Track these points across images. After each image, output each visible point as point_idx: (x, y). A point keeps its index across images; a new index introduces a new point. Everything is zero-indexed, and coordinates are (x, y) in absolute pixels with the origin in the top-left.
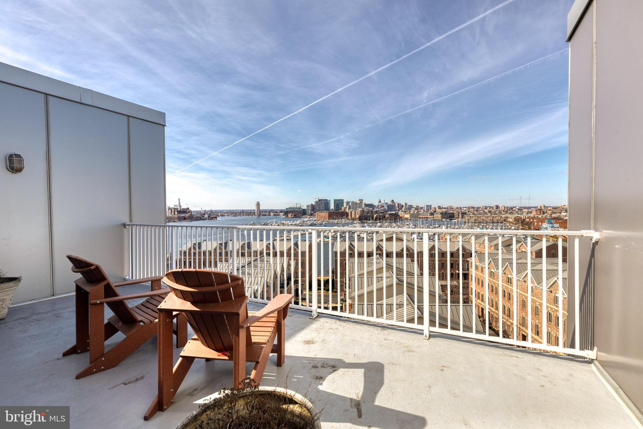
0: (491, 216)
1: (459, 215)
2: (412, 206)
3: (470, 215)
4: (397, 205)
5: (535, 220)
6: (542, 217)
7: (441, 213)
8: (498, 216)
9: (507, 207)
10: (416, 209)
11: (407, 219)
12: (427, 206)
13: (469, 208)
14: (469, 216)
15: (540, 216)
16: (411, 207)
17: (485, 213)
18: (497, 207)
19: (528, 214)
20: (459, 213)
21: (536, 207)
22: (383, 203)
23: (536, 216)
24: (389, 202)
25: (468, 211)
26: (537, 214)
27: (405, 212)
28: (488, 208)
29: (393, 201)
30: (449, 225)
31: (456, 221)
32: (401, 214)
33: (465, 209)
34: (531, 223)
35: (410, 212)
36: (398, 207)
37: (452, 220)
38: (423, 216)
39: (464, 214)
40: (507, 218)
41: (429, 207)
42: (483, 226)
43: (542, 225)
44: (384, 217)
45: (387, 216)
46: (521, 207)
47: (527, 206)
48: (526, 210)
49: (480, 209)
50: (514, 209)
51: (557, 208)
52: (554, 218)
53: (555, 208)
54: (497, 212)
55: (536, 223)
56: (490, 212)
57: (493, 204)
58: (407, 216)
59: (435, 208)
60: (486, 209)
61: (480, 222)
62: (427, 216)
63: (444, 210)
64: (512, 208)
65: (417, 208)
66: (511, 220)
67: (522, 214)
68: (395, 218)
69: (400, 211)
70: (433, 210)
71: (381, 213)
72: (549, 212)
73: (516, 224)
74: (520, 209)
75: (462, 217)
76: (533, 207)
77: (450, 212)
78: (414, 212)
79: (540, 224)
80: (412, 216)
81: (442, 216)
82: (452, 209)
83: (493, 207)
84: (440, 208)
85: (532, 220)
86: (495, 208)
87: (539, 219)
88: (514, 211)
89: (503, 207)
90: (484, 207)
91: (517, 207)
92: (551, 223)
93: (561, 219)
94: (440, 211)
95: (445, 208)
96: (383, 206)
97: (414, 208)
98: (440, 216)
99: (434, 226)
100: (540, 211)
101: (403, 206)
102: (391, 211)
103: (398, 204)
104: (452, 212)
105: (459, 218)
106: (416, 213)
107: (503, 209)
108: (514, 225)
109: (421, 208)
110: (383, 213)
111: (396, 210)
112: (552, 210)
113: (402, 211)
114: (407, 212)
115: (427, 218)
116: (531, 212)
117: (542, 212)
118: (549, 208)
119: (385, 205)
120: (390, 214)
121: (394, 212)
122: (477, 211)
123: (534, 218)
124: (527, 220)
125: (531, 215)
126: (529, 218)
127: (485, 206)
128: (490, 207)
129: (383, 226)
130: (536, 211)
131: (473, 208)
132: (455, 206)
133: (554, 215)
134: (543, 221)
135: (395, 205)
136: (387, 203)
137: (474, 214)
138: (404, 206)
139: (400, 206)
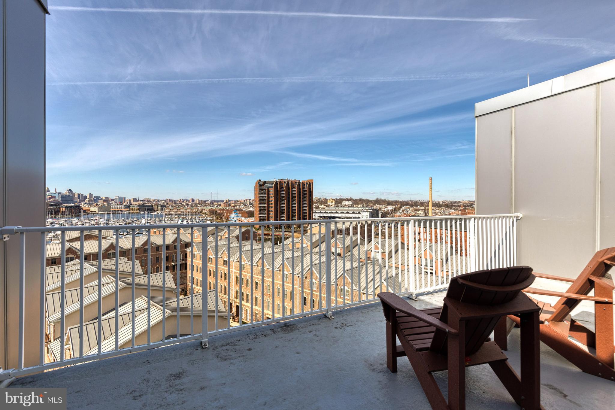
0: (189, 209)
1: (158, 208)
2: (100, 197)
3: (170, 208)
4: (76, 196)
5: (224, 212)
6: (229, 209)
7: (138, 206)
8: (196, 208)
9: (201, 201)
10: (105, 201)
11: (94, 212)
12: (120, 198)
13: (167, 200)
14: (168, 209)
15: (227, 208)
16: (97, 199)
17: (183, 206)
18: (193, 200)
19: (218, 206)
20: (158, 206)
21: (223, 201)
22: (54, 192)
23: (225, 208)
24: (64, 192)
25: (167, 204)
26: (225, 207)
27: (90, 204)
28: (185, 201)
29: (70, 190)
30: (149, 219)
31: (155, 213)
32: (83, 206)
33: (163, 202)
34: (222, 213)
35: (97, 204)
36: (79, 198)
37: (151, 212)
38: (117, 209)
39: (163, 207)
40: (203, 210)
41: (122, 199)
42: (183, 218)
43: (230, 215)
44: (58, 211)
45: (62, 209)
46: (212, 201)
47: (216, 199)
48: (216, 203)
49: (178, 202)
50: (207, 202)
51: (237, 202)
52: (237, 210)
53: (236, 202)
54: (194, 205)
55: (226, 214)
56: (187, 204)
57: (189, 198)
58: (95, 209)
59: (130, 200)
60: (183, 202)
61: (180, 214)
62: (121, 210)
63: (141, 202)
64: (205, 202)
65: (107, 200)
66: (206, 212)
67: (214, 207)
68: (77, 211)
69: (83, 203)
70: (127, 203)
71: (52, 205)
72: (233, 205)
73: (210, 215)
74: (212, 202)
75: (162, 210)
76: (220, 201)
77: (148, 204)
78: (104, 205)
79: (229, 214)
80: (100, 209)
81: (139, 209)
82: (149, 201)
83: (189, 200)
84: (135, 200)
85: (222, 212)
86: (191, 201)
87: (227, 210)
88: (207, 204)
89: (198, 200)
90: (181, 200)
91: (209, 201)
92: (237, 214)
93: (241, 210)
94: (137, 203)
95: (141, 201)
96: (54, 197)
97: (103, 200)
98: (137, 209)
99: (132, 219)
100: (228, 203)
101: (86, 197)
102: (68, 203)
103: (79, 195)
104: (150, 204)
105: (158, 210)
106: (106, 205)
107: (198, 202)
108: (209, 216)
109: (112, 200)
110: (55, 205)
111: (76, 202)
112: (235, 204)
113: (85, 203)
114: (92, 204)
115: (121, 211)
116: (220, 205)
117: (228, 205)
118: (232, 202)
119: (56, 196)
120: (67, 207)
121: (73, 205)
122: (175, 203)
123: (223, 210)
124: (219, 211)
125: (221, 207)
126: (220, 209)
127: (183, 199)
128: (187, 200)
129: (56, 222)
130: (224, 204)
131: (171, 200)
132: (153, 198)
133: (236, 207)
134: (230, 212)
135: (74, 195)
136: (61, 193)
137: (173, 207)
138: (88, 197)
139: (82, 198)
